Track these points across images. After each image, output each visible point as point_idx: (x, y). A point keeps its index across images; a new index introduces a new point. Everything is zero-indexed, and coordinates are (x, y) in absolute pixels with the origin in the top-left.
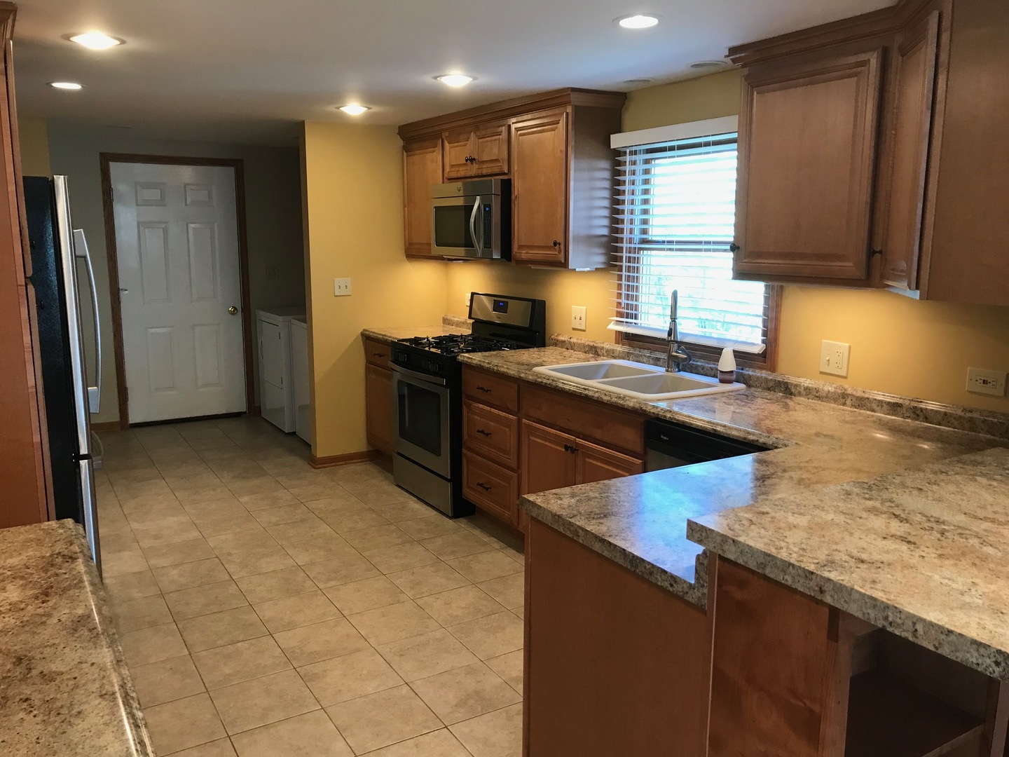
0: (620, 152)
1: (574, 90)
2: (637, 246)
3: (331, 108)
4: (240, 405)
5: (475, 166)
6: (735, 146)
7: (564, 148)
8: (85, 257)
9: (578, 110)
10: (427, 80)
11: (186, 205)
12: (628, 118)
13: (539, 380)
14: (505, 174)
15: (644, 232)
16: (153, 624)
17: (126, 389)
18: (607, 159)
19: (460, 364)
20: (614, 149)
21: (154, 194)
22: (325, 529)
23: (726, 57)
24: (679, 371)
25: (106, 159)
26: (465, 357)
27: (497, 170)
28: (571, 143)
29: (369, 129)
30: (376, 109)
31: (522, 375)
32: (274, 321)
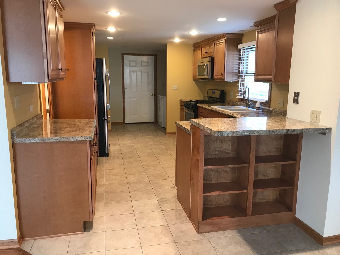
0: (240, 50)
1: (227, 34)
2: (244, 75)
3: (171, 40)
4: (153, 121)
5: (207, 54)
6: (255, 49)
7: (224, 49)
8: (108, 76)
9: (228, 38)
10: (187, 33)
11: (142, 66)
12: (243, 40)
14: (213, 56)
15: (247, 71)
16: (118, 158)
17: (125, 114)
18: (237, 51)
19: (198, 106)
20: (239, 49)
21: (134, 64)
22: (162, 146)
23: (253, 25)
24: (250, 108)
25: (123, 55)
26: (198, 105)
27: (211, 55)
28: (226, 47)
29: (182, 45)
30: (182, 40)
31: (208, 108)
32: (161, 98)
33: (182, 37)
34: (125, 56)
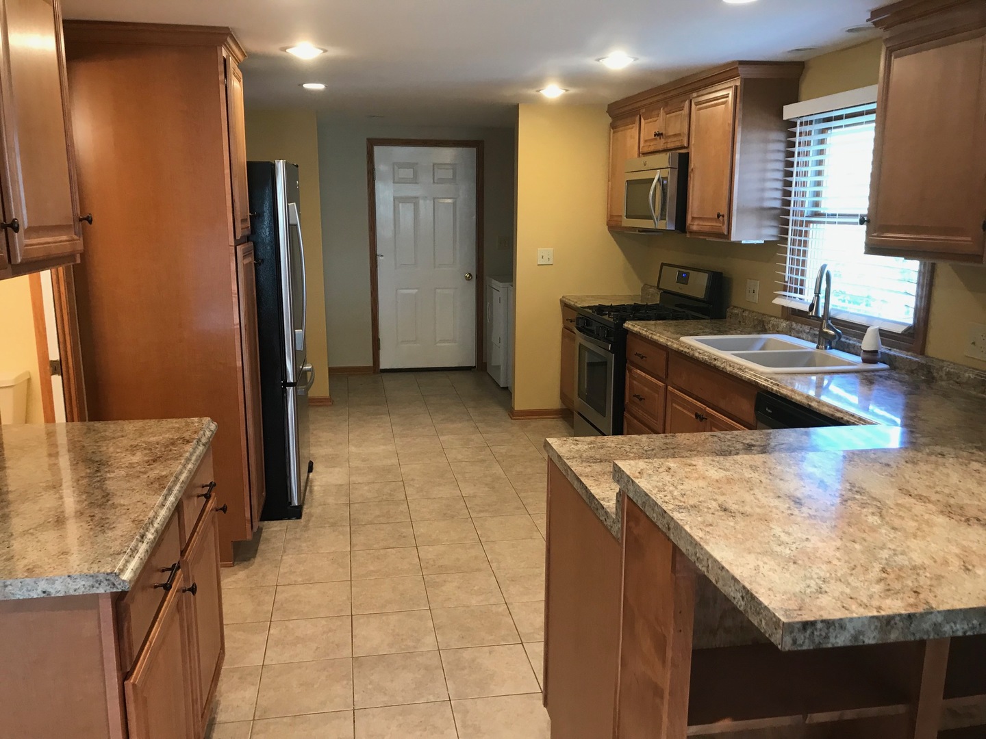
0: (793, 124)
1: (742, 63)
2: (805, 219)
3: (532, 92)
4: (471, 362)
5: (663, 140)
7: (731, 121)
8: (296, 225)
9: (746, 82)
10: (589, 62)
11: (434, 182)
12: (804, 88)
13: (681, 349)
14: (683, 147)
15: (816, 204)
17: (378, 340)
18: (781, 131)
19: (627, 331)
20: (787, 120)
21: (408, 173)
22: (497, 470)
23: (868, 20)
24: (831, 348)
25: (372, 143)
26: (628, 325)
27: (678, 144)
28: (739, 116)
29: (570, 107)
30: (572, 91)
31: (669, 343)
32: (497, 288)
33: (570, 79)
34: (377, 149)
